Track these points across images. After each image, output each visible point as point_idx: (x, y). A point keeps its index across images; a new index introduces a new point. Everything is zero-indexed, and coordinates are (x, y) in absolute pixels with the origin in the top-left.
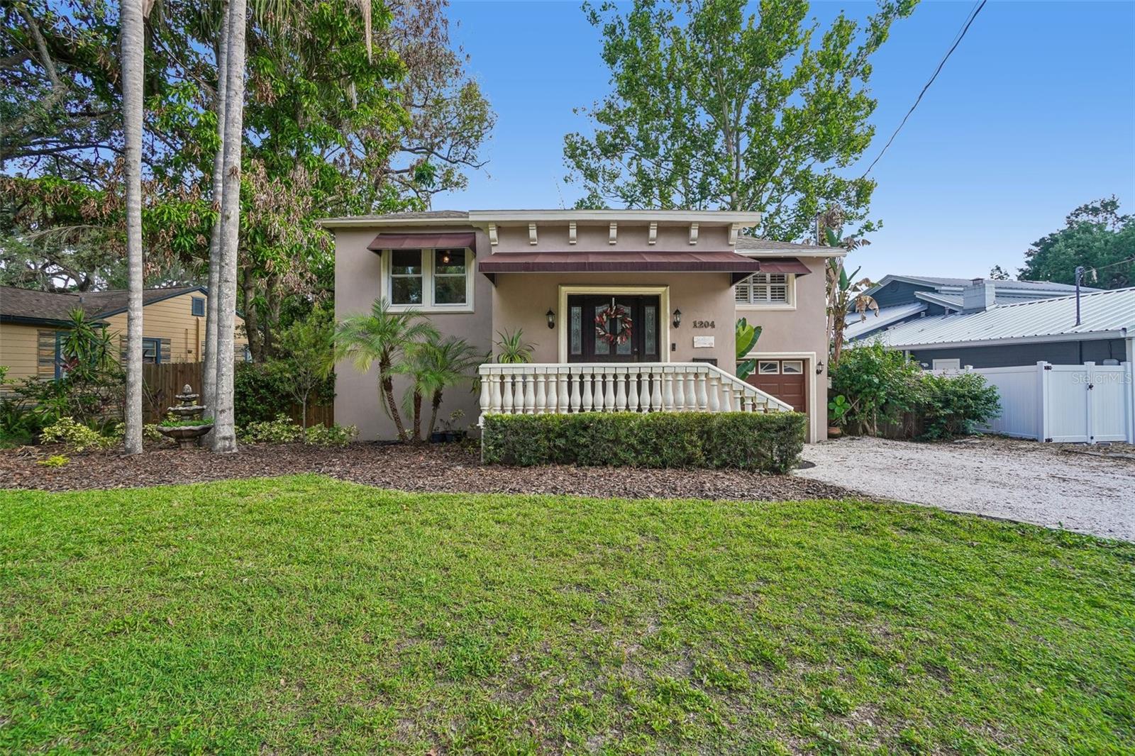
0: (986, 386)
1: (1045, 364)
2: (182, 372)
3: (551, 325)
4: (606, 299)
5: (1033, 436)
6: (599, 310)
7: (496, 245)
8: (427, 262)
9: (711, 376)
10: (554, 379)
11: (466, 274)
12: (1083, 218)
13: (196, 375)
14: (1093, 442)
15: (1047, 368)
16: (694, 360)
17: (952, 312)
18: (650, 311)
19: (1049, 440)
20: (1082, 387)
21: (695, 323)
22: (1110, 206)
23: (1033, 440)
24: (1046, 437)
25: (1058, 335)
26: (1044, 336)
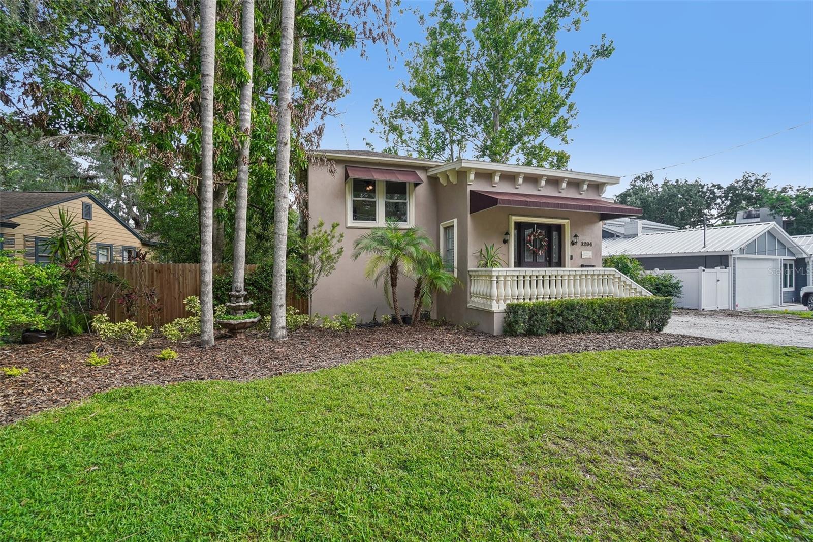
0: (674, 281)
1: (703, 268)
2: (159, 272)
3: (505, 242)
4: (530, 225)
5: (696, 308)
6: (527, 232)
7: (470, 184)
8: (381, 190)
9: (616, 276)
10: (541, 278)
11: (407, 201)
12: (638, 183)
13: (174, 274)
14: (718, 310)
15: (704, 270)
16: (582, 266)
17: (618, 236)
18: (555, 234)
19: (703, 309)
20: (715, 280)
21: (582, 243)
22: (650, 177)
23: (696, 309)
24: (702, 308)
25: (697, 252)
26: (690, 253)
